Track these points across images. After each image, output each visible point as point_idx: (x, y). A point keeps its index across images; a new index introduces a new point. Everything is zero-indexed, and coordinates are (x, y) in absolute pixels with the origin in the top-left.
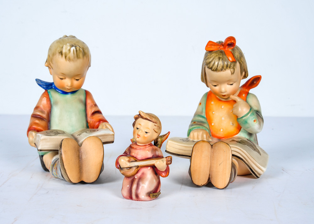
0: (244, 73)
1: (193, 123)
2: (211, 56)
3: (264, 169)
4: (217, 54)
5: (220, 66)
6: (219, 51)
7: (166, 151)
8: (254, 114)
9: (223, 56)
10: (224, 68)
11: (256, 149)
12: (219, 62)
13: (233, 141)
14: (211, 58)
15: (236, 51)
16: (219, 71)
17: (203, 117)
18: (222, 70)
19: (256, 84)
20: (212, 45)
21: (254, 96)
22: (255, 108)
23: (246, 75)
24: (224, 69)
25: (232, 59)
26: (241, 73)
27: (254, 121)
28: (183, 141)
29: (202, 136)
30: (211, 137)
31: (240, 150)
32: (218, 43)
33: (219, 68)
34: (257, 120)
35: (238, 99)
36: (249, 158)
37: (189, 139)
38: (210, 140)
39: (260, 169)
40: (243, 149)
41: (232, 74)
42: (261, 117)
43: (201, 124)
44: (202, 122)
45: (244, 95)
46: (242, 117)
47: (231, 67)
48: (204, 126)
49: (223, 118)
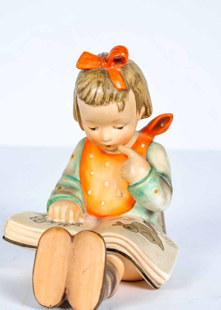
0: (143, 110)
1: (57, 188)
2: (87, 78)
3: (167, 276)
4: (96, 76)
5: (99, 97)
6: (99, 70)
7: (4, 237)
8: (155, 180)
9: (105, 80)
10: (106, 100)
11: (156, 240)
12: (97, 90)
13: (119, 223)
14: (85, 81)
15: (128, 72)
16: (97, 105)
17: (75, 179)
18: (101, 103)
19: (163, 128)
20: (88, 59)
21: (162, 148)
22: (160, 169)
23: (149, 111)
24: (106, 102)
25: (121, 86)
26: (138, 109)
27: (156, 191)
28: (35, 221)
29: (67, 214)
30: (86, 213)
31: (127, 242)
32: (101, 55)
33: (97, 99)
34: (161, 189)
35: (132, 154)
36: (140, 256)
37: (47, 216)
38: (81, 220)
39: (159, 275)
40: (132, 240)
41: (120, 110)
42: (169, 184)
43: (70, 191)
44: (72, 188)
45: (143, 146)
46: (136, 184)
47: (119, 98)
48: (74, 196)
49: (107, 184)
